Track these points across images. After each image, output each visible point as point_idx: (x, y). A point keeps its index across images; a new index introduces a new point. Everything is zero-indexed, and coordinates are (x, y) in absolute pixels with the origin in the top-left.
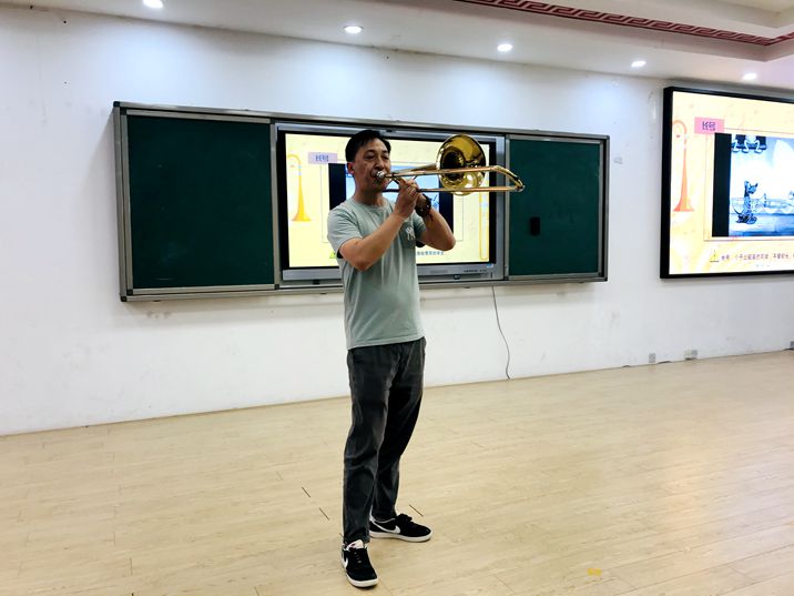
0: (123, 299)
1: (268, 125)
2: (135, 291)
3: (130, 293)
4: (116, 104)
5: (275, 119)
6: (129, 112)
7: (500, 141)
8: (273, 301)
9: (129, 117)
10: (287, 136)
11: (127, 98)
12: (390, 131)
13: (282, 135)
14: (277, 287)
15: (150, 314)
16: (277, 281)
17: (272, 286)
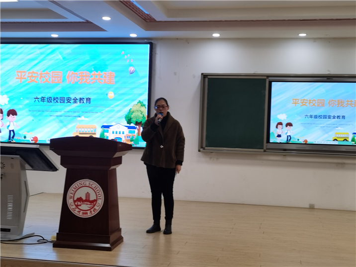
0: (199, 151)
1: (265, 79)
3: (203, 148)
4: (202, 74)
5: (268, 76)
6: (209, 77)
9: (209, 78)
10: (273, 83)
12: (329, 79)
13: (270, 84)
14: (265, 151)
15: (211, 158)
16: (265, 148)
17: (262, 150)
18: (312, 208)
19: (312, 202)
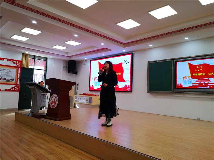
0: (147, 92)
1: (172, 61)
2: (149, 91)
15: (153, 96)
16: (172, 91)
17: (171, 92)
18: (199, 120)
19: (199, 117)
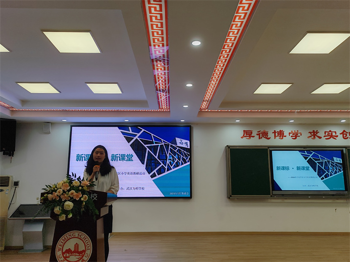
0: (229, 198)
1: (267, 149)
2: (233, 196)
3: (231, 196)
5: (269, 147)
7: (344, 149)
8: (269, 200)
9: (230, 149)
10: (273, 151)
11: (230, 144)
13: (271, 152)
14: (271, 196)
15: (235, 202)
